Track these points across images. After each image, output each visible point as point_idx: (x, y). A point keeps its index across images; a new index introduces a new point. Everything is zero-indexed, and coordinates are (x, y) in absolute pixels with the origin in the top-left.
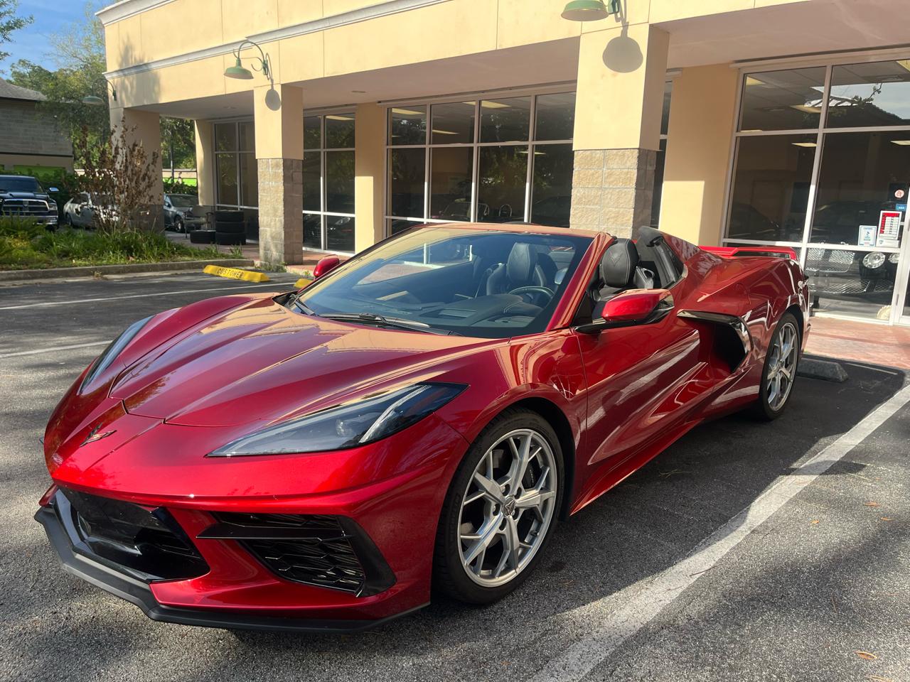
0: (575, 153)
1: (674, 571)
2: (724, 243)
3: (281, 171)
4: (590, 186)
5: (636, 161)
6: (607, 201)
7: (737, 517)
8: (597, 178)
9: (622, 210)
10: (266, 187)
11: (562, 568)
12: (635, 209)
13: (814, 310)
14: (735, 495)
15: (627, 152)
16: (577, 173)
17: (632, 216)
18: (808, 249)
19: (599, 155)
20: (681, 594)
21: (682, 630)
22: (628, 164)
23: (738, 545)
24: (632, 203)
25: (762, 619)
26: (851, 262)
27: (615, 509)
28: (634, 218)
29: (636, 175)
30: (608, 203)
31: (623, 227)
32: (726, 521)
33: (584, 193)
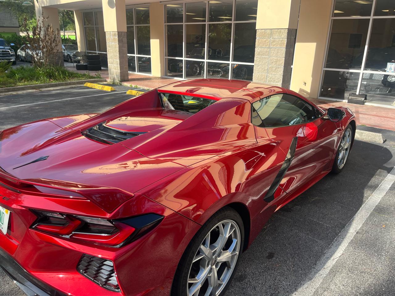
0: (257, 31)
1: (325, 257)
2: (324, 70)
3: (117, 37)
4: (264, 47)
5: (287, 35)
6: (272, 54)
7: (348, 225)
8: (268, 42)
9: (279, 58)
10: (110, 45)
11: (273, 257)
12: (285, 58)
13: (365, 101)
14: (345, 211)
15: (282, 31)
16: (258, 40)
17: (284, 61)
18: (363, 73)
19: (268, 31)
20: (330, 271)
21: (333, 292)
22: (283, 36)
23: (351, 241)
24: (284, 55)
25: (368, 283)
26: (382, 79)
27: (292, 221)
28: (285, 62)
29: (286, 42)
30: (273, 55)
31: (280, 67)
32: (344, 227)
33: (261, 50)
